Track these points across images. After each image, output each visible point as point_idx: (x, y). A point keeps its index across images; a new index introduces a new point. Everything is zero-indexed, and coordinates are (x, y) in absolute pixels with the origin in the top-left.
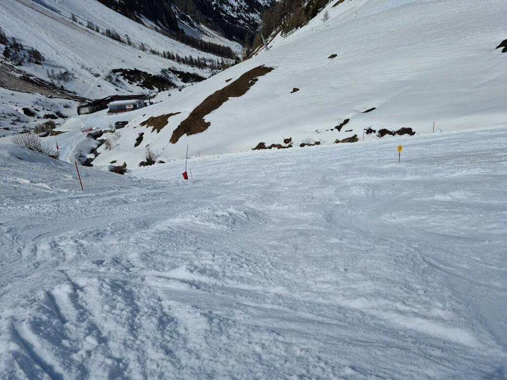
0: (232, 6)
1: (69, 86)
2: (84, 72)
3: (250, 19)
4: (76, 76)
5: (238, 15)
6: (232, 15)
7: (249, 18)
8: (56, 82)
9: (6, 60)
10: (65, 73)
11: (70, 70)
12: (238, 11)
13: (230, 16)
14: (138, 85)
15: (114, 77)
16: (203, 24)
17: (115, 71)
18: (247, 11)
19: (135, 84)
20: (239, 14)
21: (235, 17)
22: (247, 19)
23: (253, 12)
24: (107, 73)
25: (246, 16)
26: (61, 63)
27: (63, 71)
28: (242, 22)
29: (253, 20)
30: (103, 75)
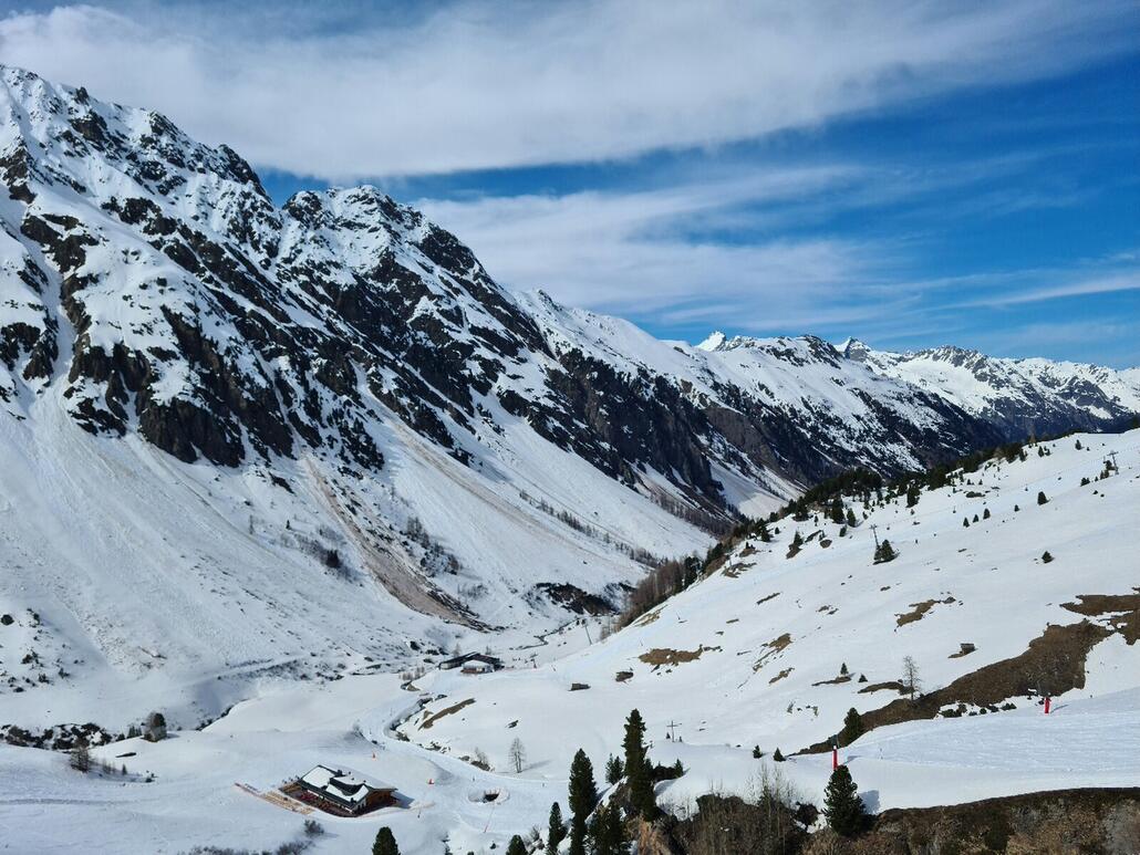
0: (848, 429)
1: (476, 606)
2: (502, 584)
3: (884, 456)
4: (489, 591)
5: (858, 448)
6: (846, 446)
7: (883, 453)
8: (462, 600)
9: (421, 569)
10: (479, 587)
11: (485, 584)
12: (860, 439)
13: (842, 449)
14: (564, 607)
15: (535, 594)
16: (771, 468)
17: (540, 585)
18: (882, 440)
19: (560, 604)
20: (861, 446)
21: (851, 450)
22: (878, 455)
23: (896, 440)
24: (528, 588)
25: (876, 449)
26: (478, 573)
27: (477, 584)
28: (864, 460)
29: (893, 457)
30: (522, 591)
